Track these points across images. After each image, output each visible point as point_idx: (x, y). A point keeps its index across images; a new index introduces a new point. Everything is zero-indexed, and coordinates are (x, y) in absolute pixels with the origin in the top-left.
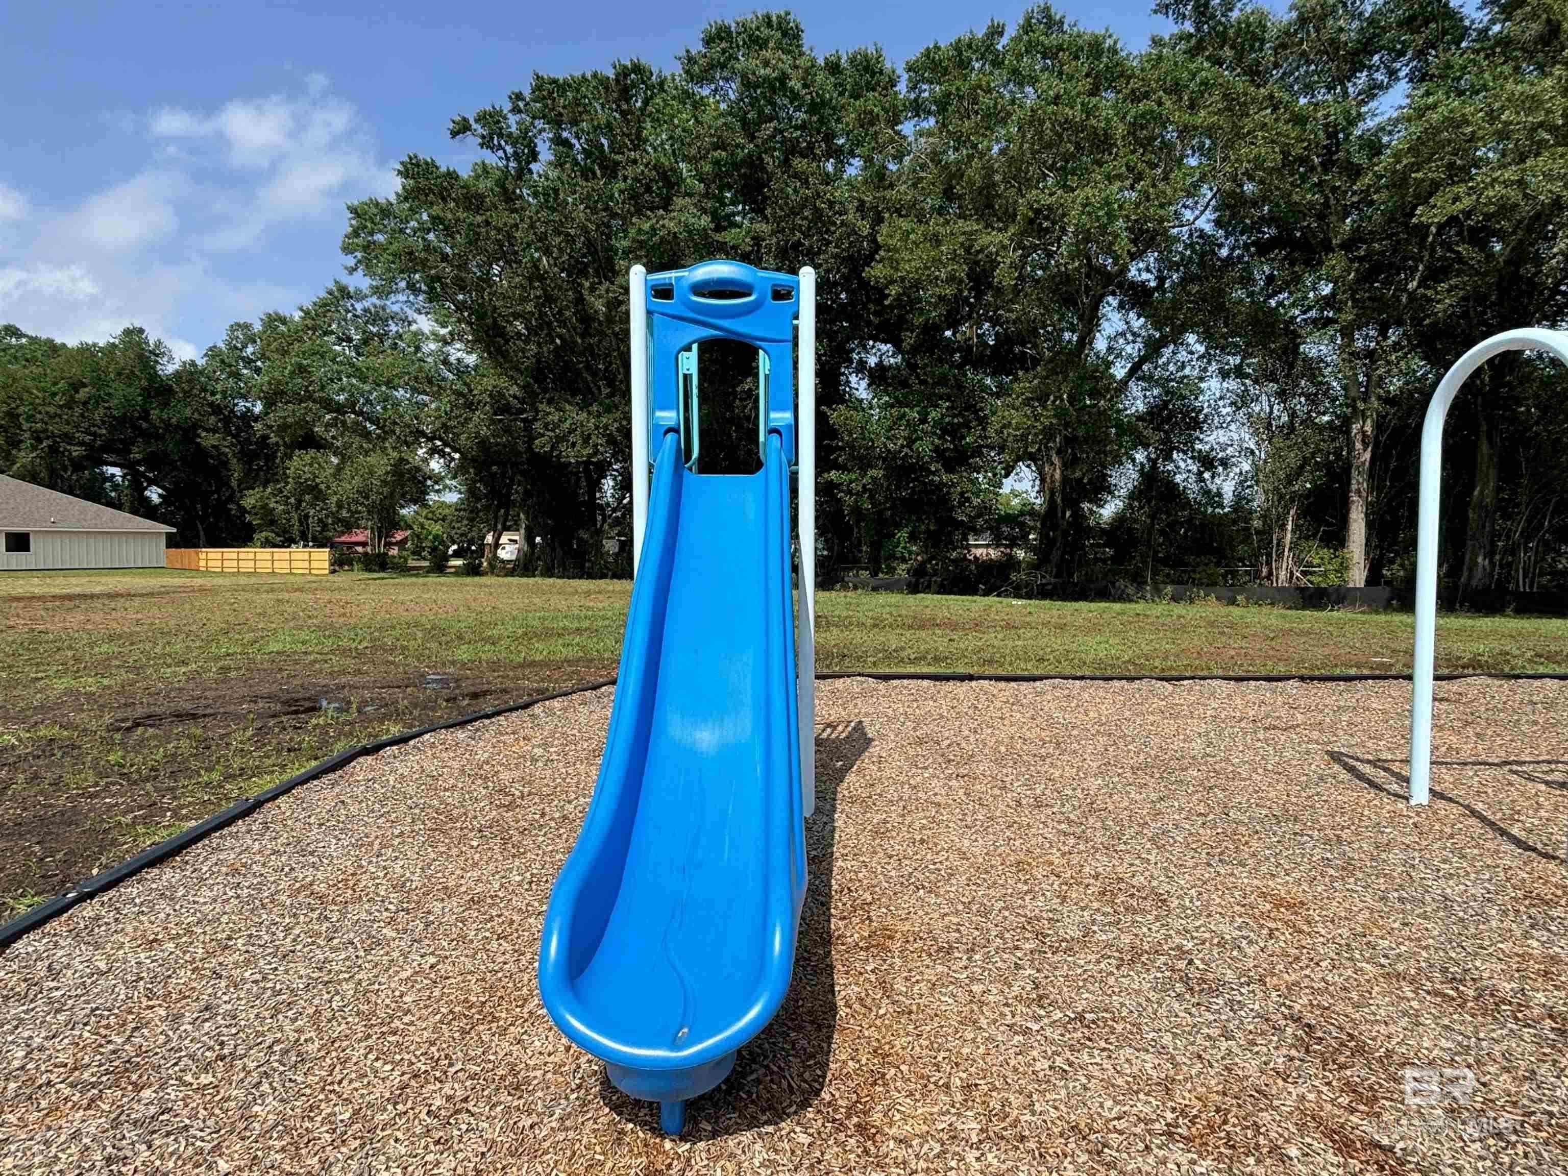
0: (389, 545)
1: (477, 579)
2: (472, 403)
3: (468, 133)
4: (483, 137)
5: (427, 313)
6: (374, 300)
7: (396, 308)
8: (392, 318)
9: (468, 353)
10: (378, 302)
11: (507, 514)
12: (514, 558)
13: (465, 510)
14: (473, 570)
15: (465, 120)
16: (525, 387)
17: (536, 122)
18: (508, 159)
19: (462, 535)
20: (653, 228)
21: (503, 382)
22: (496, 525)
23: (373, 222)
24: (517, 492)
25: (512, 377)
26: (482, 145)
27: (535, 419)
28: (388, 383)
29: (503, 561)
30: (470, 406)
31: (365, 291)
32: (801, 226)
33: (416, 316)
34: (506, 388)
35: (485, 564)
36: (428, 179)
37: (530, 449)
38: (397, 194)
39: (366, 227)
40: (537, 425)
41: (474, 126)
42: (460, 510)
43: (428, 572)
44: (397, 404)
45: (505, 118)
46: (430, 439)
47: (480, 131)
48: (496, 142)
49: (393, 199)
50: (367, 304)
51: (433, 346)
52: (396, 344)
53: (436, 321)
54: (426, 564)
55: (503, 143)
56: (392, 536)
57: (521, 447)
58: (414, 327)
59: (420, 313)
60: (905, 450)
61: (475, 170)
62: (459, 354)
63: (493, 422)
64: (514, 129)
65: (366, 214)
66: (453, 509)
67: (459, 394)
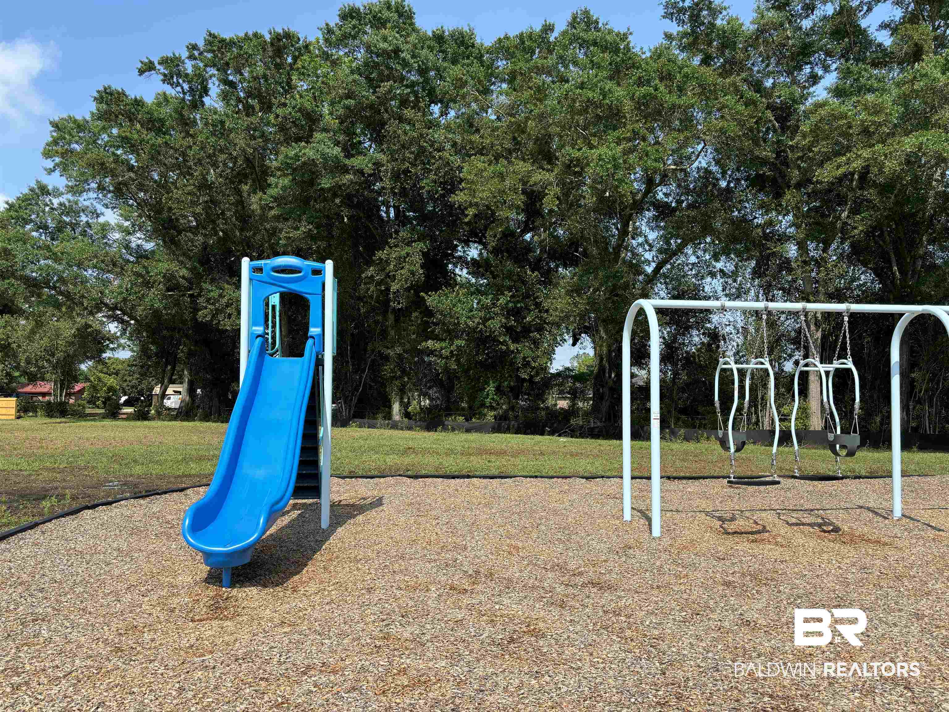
0: (69, 395)
1: (146, 423)
2: (149, 282)
3: (153, 72)
4: (165, 75)
5: (113, 208)
6: (69, 196)
7: (87, 203)
8: (83, 211)
9: (147, 241)
10: (72, 198)
11: (173, 369)
12: (177, 407)
13: (136, 366)
14: (142, 416)
15: (151, 62)
16: (192, 270)
17: (208, 69)
18: (184, 93)
19: (133, 387)
20: (296, 155)
21: (174, 266)
22: (163, 378)
23: (71, 135)
24: (182, 352)
25: (182, 263)
26: (164, 81)
27: (199, 295)
28: (80, 265)
29: (169, 409)
30: (147, 284)
31: (61, 189)
32: (409, 158)
33: (104, 210)
34: (177, 271)
35: (153, 412)
36: (119, 105)
37: (195, 319)
38: (92, 114)
39: (65, 138)
40: (201, 300)
41: (158, 67)
42: (133, 365)
43: (104, 418)
44: (84, 281)
45: (183, 62)
46: (110, 309)
47: (162, 70)
48: (175, 80)
49: (88, 117)
50: (63, 199)
51: (117, 236)
52: (85, 231)
53: (121, 215)
54: (102, 411)
55: (181, 81)
56: (73, 388)
57: (187, 316)
58: (101, 220)
59: (107, 208)
60: (480, 326)
61: (157, 98)
62: (139, 242)
63: (165, 297)
64: (190, 70)
65: (65, 128)
66: (125, 365)
67: (138, 275)
